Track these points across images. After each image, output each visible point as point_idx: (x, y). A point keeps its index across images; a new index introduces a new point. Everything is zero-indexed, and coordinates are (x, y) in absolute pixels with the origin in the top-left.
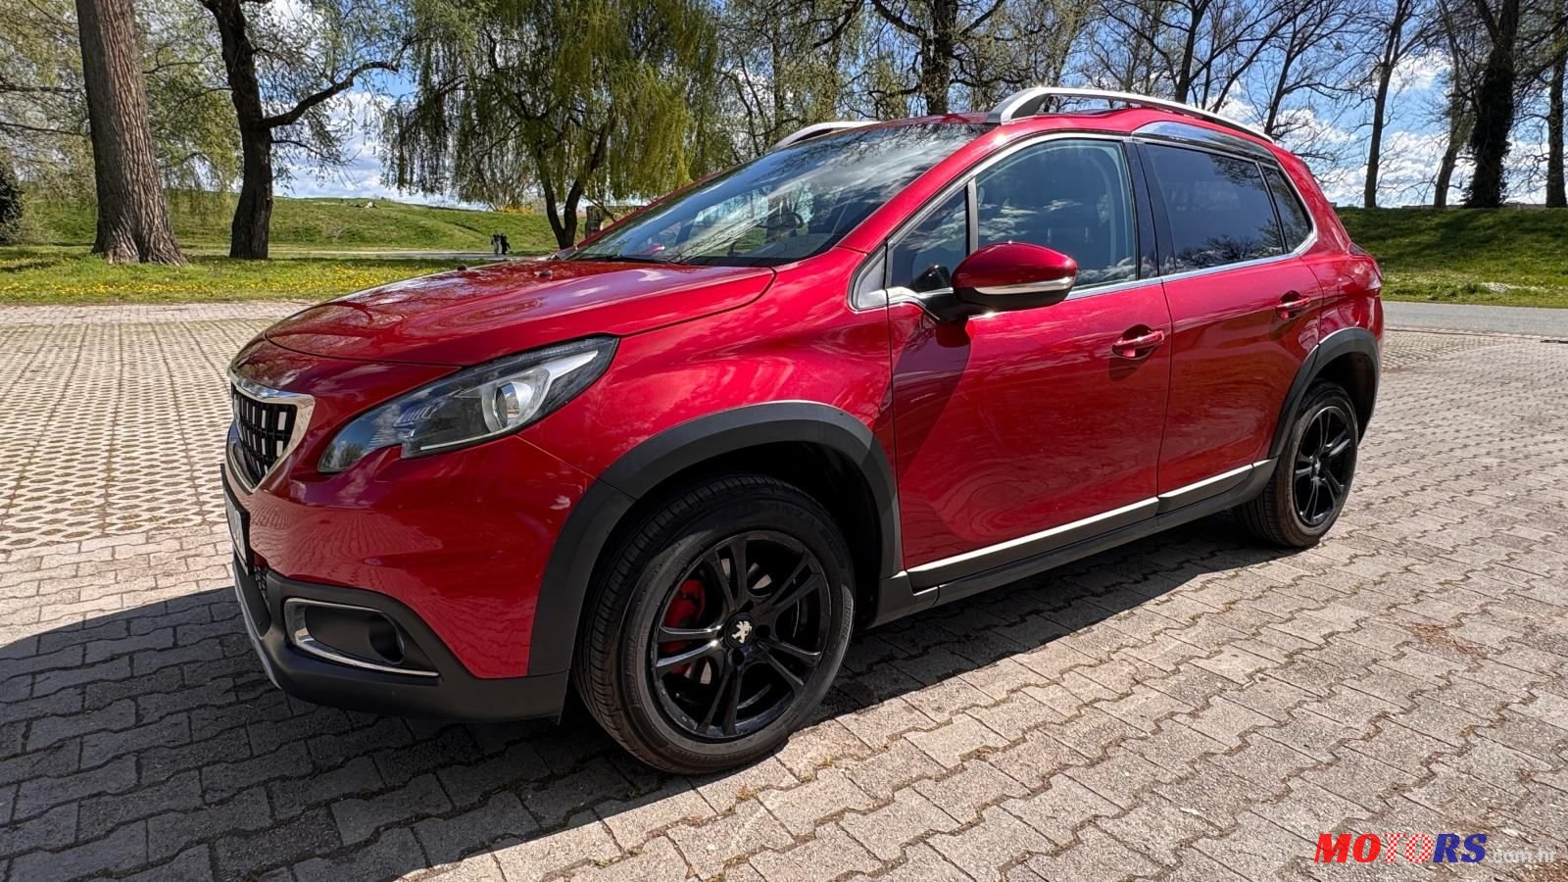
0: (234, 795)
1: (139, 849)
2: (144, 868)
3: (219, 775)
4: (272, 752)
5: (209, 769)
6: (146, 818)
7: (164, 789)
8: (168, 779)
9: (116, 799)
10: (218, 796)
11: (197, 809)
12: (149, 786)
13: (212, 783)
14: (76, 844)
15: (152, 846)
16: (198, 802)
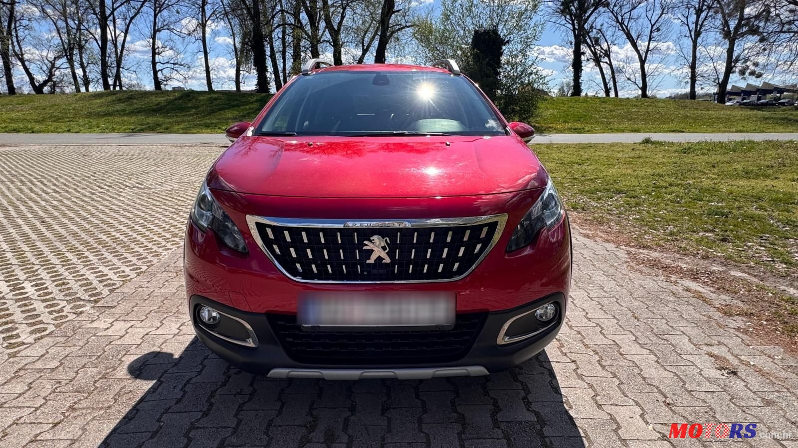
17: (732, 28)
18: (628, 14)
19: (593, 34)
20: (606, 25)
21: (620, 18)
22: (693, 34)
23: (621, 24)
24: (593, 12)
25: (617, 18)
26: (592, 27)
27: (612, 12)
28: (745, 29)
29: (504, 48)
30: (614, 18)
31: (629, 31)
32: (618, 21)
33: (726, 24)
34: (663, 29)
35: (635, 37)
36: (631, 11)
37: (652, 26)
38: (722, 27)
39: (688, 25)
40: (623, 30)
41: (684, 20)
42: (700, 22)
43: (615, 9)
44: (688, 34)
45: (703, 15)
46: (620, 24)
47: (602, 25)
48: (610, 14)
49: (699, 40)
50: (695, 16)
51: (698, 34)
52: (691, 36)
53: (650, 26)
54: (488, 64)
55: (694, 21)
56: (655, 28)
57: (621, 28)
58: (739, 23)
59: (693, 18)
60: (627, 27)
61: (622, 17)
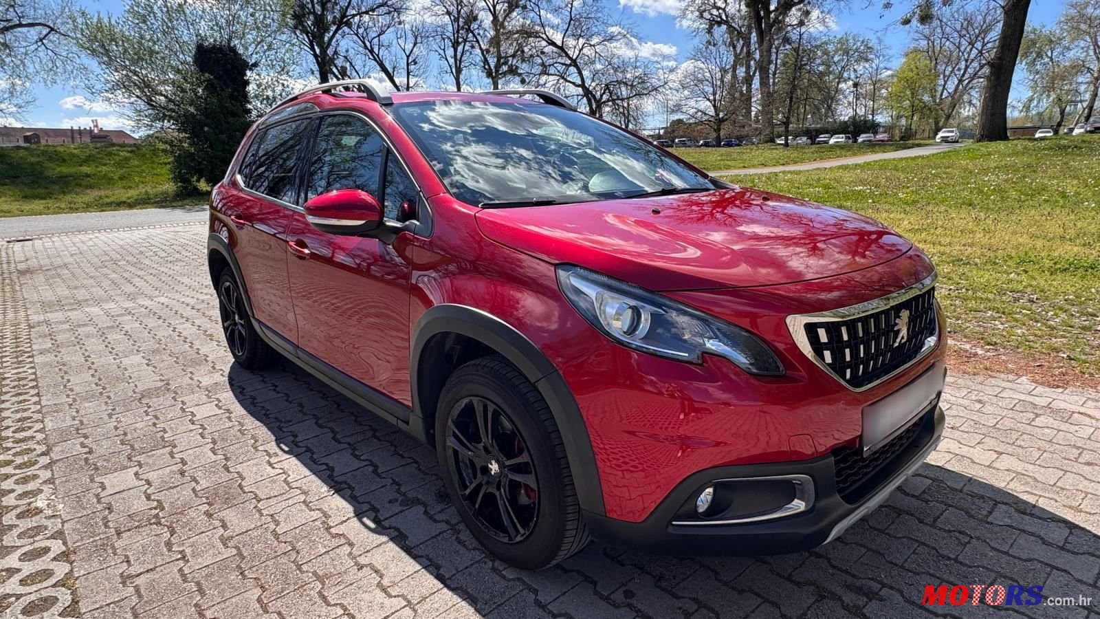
0: (954, 531)
1: (1021, 541)
2: (1024, 531)
3: (948, 547)
4: (908, 538)
5: (950, 555)
6: (1007, 553)
7: (985, 563)
8: (978, 566)
9: (1016, 578)
10: (961, 537)
11: (978, 538)
12: (992, 570)
13: (958, 545)
14: (1053, 567)
15: (1014, 537)
16: (974, 541)
17: (492, 65)
18: (376, 39)
19: (340, 62)
20: (351, 51)
21: (368, 44)
22: (454, 70)
23: (372, 51)
24: (336, 32)
25: (364, 43)
26: (336, 53)
27: (357, 35)
28: (505, 68)
29: (248, 73)
30: (360, 42)
31: (382, 62)
32: (366, 47)
33: (486, 61)
34: (420, 61)
35: (390, 70)
36: (379, 36)
37: (408, 57)
38: (482, 64)
39: (446, 59)
40: (375, 59)
41: (442, 52)
42: (458, 57)
43: (361, 31)
44: (449, 71)
45: (460, 48)
46: (370, 51)
47: (347, 51)
48: (355, 37)
49: (462, 77)
50: (452, 49)
51: (459, 71)
52: (452, 72)
53: (406, 58)
54: (232, 97)
55: (453, 54)
56: (411, 61)
57: (371, 57)
58: (498, 61)
59: (450, 52)
60: (378, 56)
61: (370, 43)
